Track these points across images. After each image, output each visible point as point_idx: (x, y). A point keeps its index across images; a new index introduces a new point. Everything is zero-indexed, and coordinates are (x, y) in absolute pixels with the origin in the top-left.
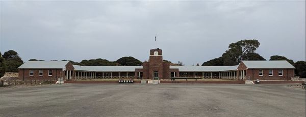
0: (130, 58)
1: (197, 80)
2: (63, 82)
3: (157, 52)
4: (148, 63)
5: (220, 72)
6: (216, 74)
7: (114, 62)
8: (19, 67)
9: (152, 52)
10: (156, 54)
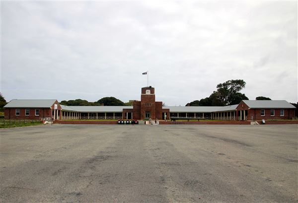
0: (111, 98)
1: (200, 120)
2: (50, 123)
3: (149, 91)
4: (140, 102)
5: (212, 113)
6: (208, 115)
7: (95, 103)
8: (5, 106)
9: (144, 90)
10: (148, 93)
